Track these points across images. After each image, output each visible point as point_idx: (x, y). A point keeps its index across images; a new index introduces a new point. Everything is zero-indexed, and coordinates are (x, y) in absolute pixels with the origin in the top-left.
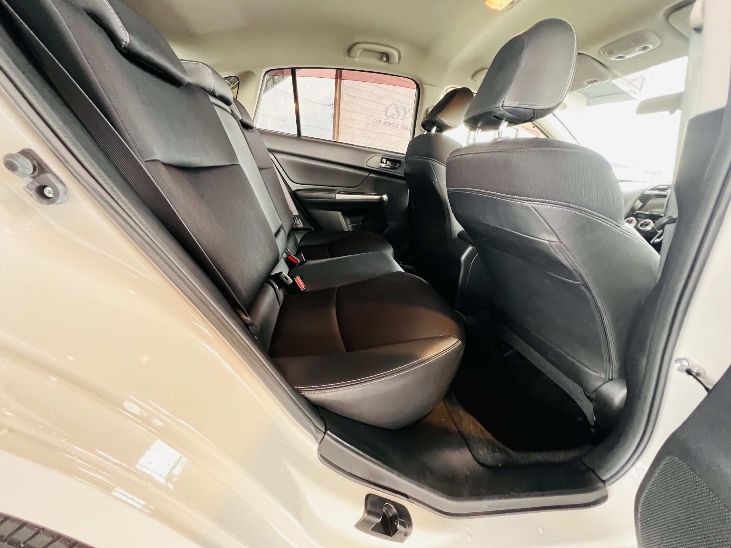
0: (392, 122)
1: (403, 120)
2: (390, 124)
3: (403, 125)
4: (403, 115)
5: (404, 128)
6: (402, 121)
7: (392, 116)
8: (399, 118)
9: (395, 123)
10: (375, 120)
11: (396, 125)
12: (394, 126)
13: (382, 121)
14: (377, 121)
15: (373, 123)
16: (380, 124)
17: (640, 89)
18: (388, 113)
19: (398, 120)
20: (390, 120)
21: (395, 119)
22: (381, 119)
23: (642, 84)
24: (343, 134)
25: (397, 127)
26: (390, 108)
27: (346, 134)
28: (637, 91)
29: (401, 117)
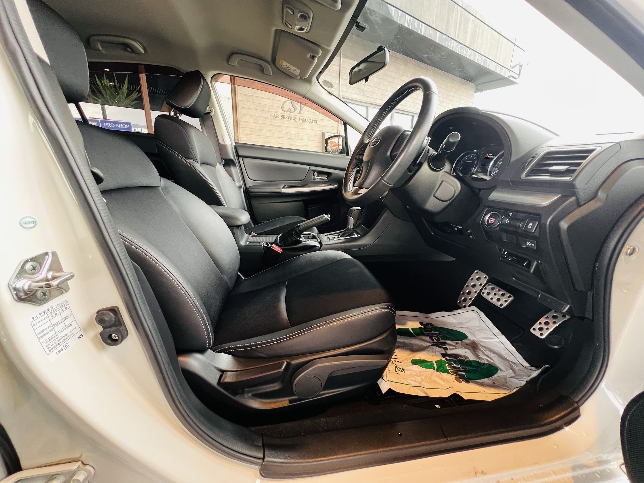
0: (289, 116)
1: (300, 113)
2: (287, 117)
3: (300, 117)
4: (299, 109)
5: (302, 120)
6: (299, 115)
7: (289, 111)
8: (295, 112)
9: (292, 116)
10: (272, 114)
11: (293, 118)
12: (291, 119)
13: (279, 115)
14: (275, 116)
15: (270, 117)
16: (278, 118)
17: (519, 75)
18: (284, 108)
19: (296, 113)
20: (287, 114)
21: (292, 112)
22: (278, 114)
23: (520, 70)
24: (243, 128)
25: (294, 120)
26: (286, 103)
27: (245, 129)
28: (516, 76)
29: (297, 111)
